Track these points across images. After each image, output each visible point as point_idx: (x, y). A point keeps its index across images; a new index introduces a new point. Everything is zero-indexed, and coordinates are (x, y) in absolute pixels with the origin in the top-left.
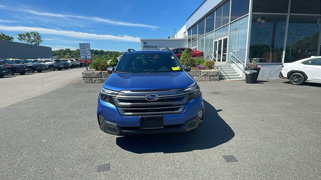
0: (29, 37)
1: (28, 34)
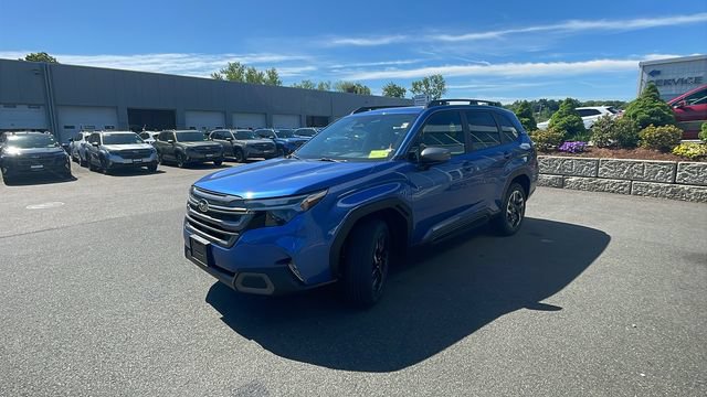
0: (427, 86)
1: (426, 82)
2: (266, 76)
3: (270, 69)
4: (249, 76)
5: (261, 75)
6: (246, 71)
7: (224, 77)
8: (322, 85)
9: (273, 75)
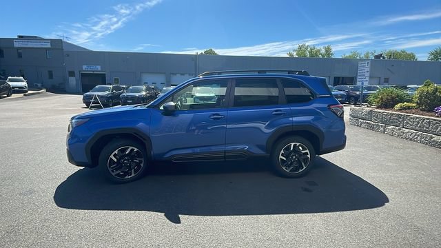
2: (323, 51)
3: (326, 46)
4: (310, 52)
5: (319, 51)
6: (309, 49)
7: (295, 54)
8: (368, 53)
9: (328, 50)
